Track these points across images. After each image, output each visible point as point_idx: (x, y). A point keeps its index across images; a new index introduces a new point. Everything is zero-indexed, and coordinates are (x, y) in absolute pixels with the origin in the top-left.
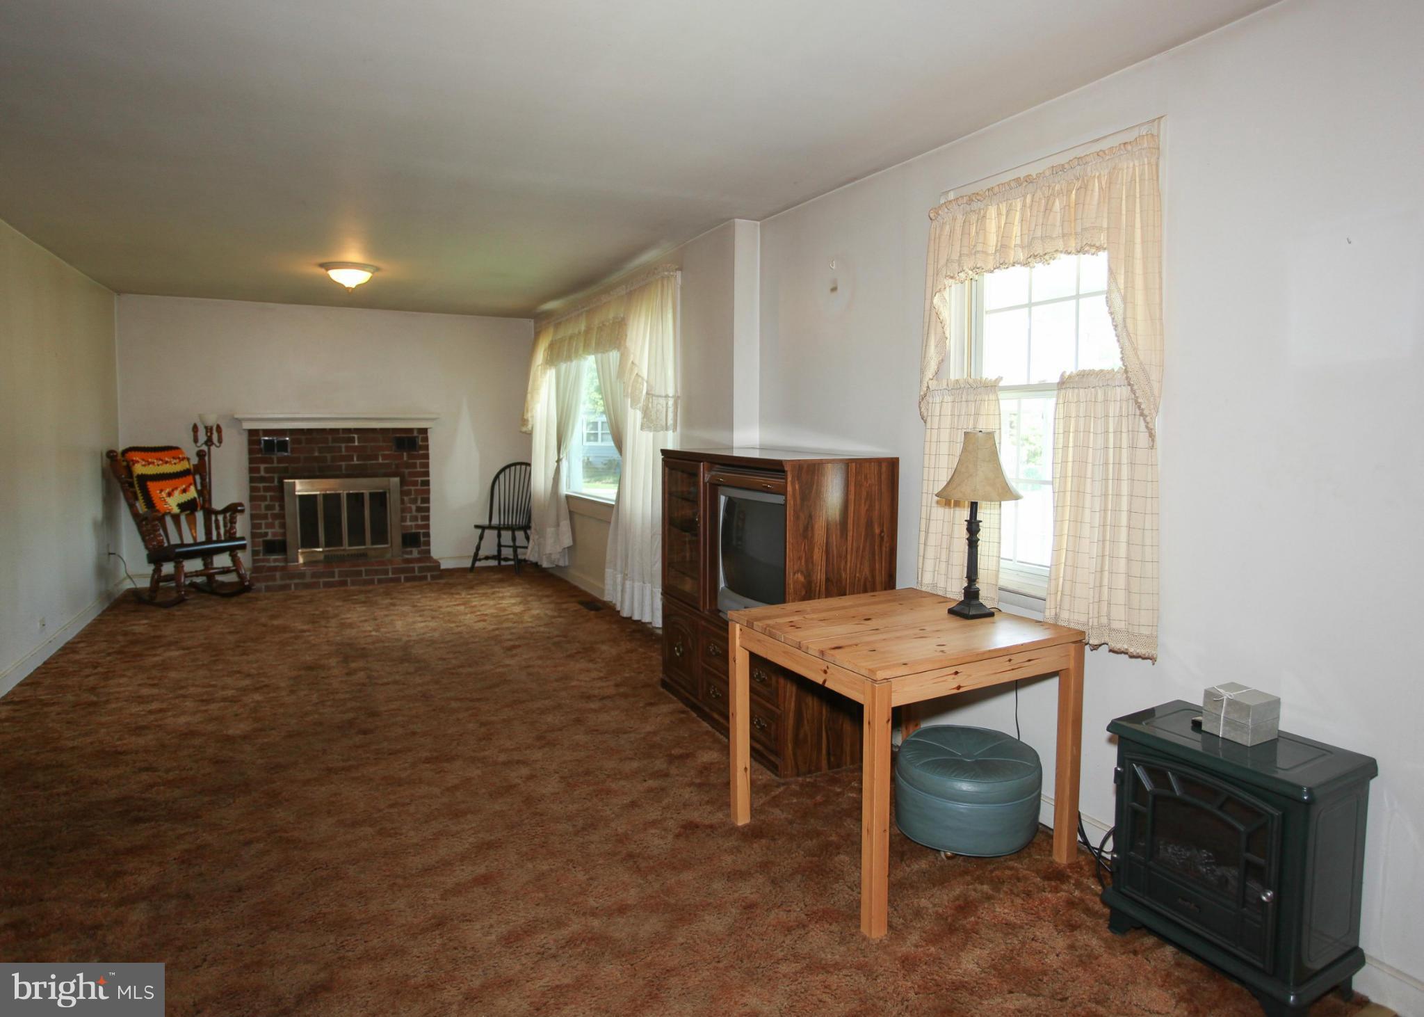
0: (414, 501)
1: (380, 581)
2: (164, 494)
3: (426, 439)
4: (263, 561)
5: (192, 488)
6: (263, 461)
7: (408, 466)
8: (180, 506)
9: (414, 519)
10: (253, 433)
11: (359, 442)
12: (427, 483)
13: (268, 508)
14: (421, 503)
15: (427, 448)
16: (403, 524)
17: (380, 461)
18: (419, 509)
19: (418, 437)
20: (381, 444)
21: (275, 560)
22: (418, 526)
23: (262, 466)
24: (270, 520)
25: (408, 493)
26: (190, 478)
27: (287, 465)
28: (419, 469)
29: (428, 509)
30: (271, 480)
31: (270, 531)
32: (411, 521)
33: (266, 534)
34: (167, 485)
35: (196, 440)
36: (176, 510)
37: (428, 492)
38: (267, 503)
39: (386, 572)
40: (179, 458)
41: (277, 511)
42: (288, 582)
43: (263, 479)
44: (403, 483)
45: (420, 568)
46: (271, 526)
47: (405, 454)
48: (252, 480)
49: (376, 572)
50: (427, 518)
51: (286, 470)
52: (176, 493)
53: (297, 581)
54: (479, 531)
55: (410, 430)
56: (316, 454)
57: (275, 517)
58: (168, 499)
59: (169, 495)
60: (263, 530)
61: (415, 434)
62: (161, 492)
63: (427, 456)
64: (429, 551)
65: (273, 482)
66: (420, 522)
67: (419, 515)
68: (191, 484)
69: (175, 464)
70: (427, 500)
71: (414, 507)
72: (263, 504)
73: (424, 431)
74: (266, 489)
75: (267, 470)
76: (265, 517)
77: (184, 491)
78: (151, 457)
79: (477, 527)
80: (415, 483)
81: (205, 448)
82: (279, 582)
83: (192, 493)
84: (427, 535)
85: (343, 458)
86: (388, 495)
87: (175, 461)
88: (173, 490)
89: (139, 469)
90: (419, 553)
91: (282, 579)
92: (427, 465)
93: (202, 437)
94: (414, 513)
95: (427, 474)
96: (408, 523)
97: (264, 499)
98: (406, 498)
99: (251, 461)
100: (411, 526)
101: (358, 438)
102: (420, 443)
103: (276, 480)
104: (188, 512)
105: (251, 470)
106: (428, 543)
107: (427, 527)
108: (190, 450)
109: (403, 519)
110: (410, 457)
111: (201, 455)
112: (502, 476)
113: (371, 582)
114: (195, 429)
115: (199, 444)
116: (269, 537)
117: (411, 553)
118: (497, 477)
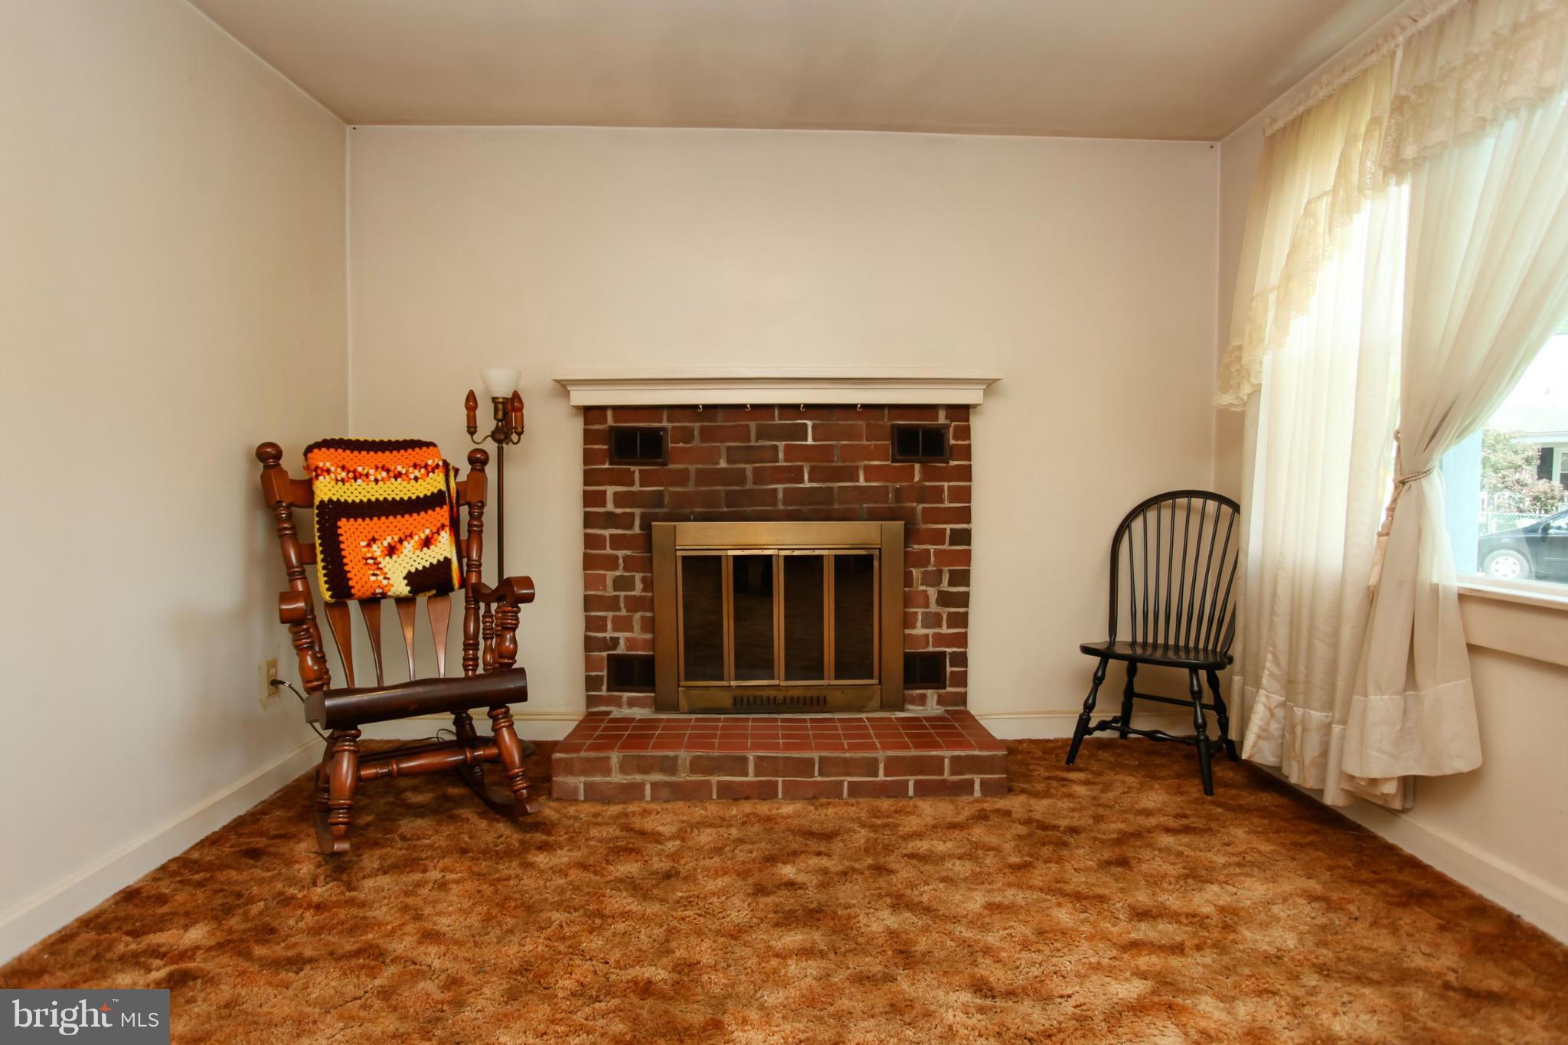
0: (934, 579)
1: (855, 790)
2: (377, 550)
3: (965, 433)
4: (608, 701)
5: (445, 537)
6: (613, 479)
7: (923, 494)
8: (412, 578)
9: (934, 620)
10: (591, 413)
11: (814, 439)
12: (964, 537)
13: (621, 584)
14: (950, 584)
15: (966, 453)
16: (907, 631)
17: (862, 482)
18: (944, 599)
19: (947, 427)
20: (865, 442)
21: (632, 703)
22: (940, 639)
23: (611, 490)
24: (624, 612)
25: (922, 559)
26: (442, 514)
27: (662, 488)
28: (947, 504)
29: (964, 600)
30: (626, 521)
31: (622, 636)
32: (925, 626)
33: (615, 642)
34: (387, 529)
35: (472, 429)
36: (401, 588)
37: (967, 557)
38: (618, 573)
39: (871, 767)
40: (426, 466)
41: (638, 591)
42: (638, 778)
43: (610, 520)
44: (910, 534)
45: (955, 760)
46: (623, 624)
47: (917, 466)
48: (589, 520)
49: (848, 767)
50: (962, 620)
51: (658, 499)
52: (408, 547)
53: (657, 777)
54: (1095, 661)
55: (931, 409)
56: (723, 464)
57: (634, 604)
58: (386, 563)
59: (391, 551)
60: (609, 634)
61: (942, 419)
62: (369, 545)
63: (966, 473)
64: (962, 699)
65: (630, 526)
66: (945, 630)
67: (945, 612)
68: (443, 526)
69: (416, 479)
70: (962, 578)
71: (932, 593)
72: (611, 575)
73: (961, 412)
74: (617, 542)
75: (619, 499)
76: (613, 604)
77: (427, 543)
78: (363, 462)
79: (1087, 650)
80: (937, 537)
81: (491, 447)
82: (617, 778)
83: (444, 548)
84: (961, 659)
85: (781, 474)
86: (876, 563)
87: (417, 473)
88: (401, 541)
89: (326, 490)
90: (941, 701)
91: (623, 770)
92: (965, 495)
93: (486, 422)
94: (934, 608)
95: (965, 515)
96: (919, 631)
97: (611, 563)
98: (916, 573)
99: (589, 477)
100: (927, 636)
101: (814, 427)
102: (952, 442)
103: (637, 522)
104: (434, 592)
105: (590, 499)
106: (962, 680)
107: (962, 640)
108: (456, 449)
109: (908, 621)
110: (926, 476)
111: (478, 460)
112: (1137, 525)
113: (835, 790)
114: (471, 401)
115: (478, 437)
116: (621, 650)
117: (922, 700)
118: (1125, 526)
